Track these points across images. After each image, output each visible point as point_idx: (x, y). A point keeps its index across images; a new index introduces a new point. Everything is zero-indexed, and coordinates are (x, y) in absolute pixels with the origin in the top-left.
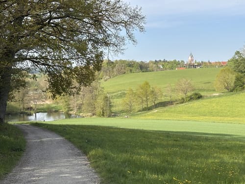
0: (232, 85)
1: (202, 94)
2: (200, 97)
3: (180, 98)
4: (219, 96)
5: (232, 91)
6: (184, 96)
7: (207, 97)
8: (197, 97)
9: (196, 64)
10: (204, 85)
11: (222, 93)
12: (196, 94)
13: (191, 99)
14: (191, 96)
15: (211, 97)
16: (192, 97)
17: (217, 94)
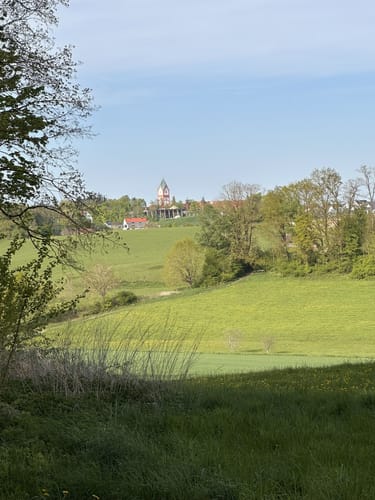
0: (199, 272)
1: (137, 293)
2: (131, 300)
3: (92, 303)
4: (172, 297)
5: (197, 286)
6: (100, 299)
7: (148, 300)
8: (127, 299)
9: (174, 208)
10: (148, 272)
11: (179, 290)
12: (125, 295)
13: (114, 304)
14: (115, 298)
15: (154, 300)
16: (118, 299)
17: (168, 293)
